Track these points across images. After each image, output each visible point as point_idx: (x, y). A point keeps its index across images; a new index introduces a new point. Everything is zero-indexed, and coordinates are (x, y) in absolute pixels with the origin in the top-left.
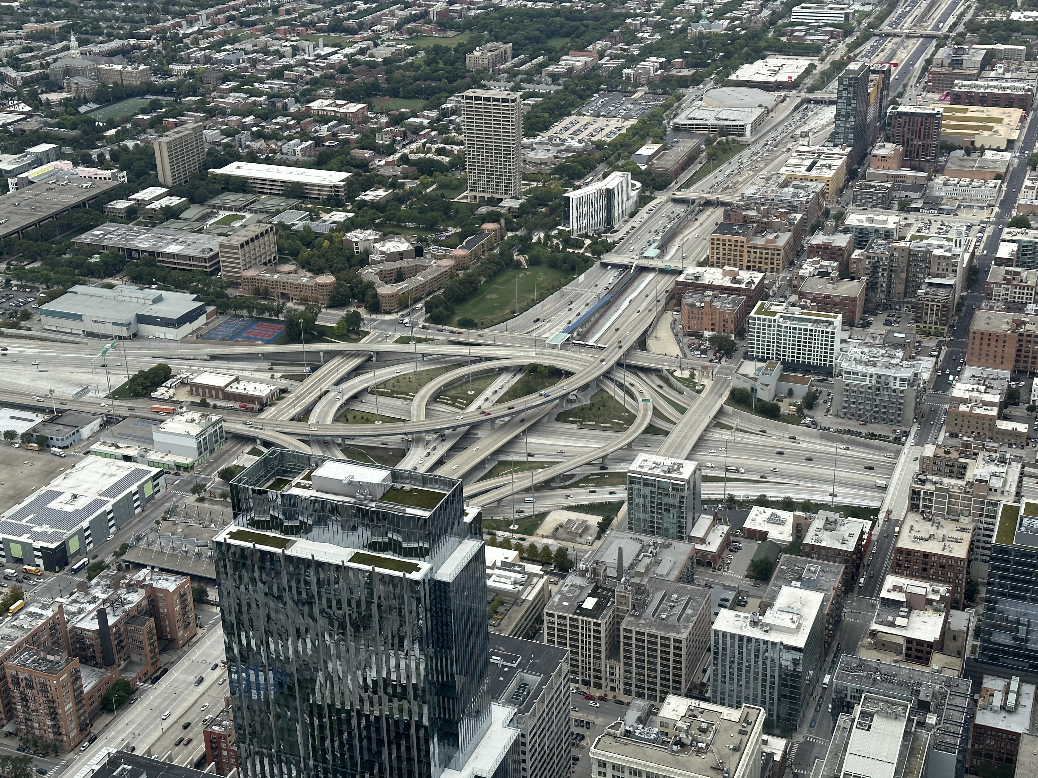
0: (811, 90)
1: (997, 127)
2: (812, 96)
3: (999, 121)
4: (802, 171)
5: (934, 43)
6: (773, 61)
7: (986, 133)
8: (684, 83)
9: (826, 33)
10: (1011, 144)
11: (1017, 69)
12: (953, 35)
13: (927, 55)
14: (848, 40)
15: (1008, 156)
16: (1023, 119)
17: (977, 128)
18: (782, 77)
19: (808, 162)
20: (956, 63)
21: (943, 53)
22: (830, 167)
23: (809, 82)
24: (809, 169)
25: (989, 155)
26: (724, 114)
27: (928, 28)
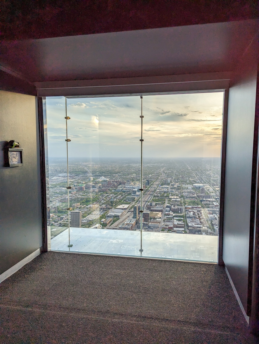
0: (129, 210)
1: (158, 215)
2: (130, 210)
3: (158, 214)
4: (129, 223)
5: (147, 202)
6: (123, 205)
7: (156, 216)
8: (109, 209)
9: (131, 201)
10: (160, 217)
11: (160, 206)
12: (150, 201)
13: (146, 204)
14: (135, 202)
15: (160, 220)
16: (162, 214)
17: (155, 215)
18: (125, 208)
19: (130, 221)
20: (151, 205)
21: (149, 204)
22: (133, 222)
23: (129, 208)
24: (130, 222)
25: (157, 219)
26: (116, 214)
27: (146, 200)
